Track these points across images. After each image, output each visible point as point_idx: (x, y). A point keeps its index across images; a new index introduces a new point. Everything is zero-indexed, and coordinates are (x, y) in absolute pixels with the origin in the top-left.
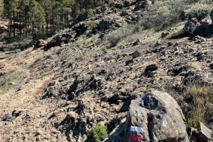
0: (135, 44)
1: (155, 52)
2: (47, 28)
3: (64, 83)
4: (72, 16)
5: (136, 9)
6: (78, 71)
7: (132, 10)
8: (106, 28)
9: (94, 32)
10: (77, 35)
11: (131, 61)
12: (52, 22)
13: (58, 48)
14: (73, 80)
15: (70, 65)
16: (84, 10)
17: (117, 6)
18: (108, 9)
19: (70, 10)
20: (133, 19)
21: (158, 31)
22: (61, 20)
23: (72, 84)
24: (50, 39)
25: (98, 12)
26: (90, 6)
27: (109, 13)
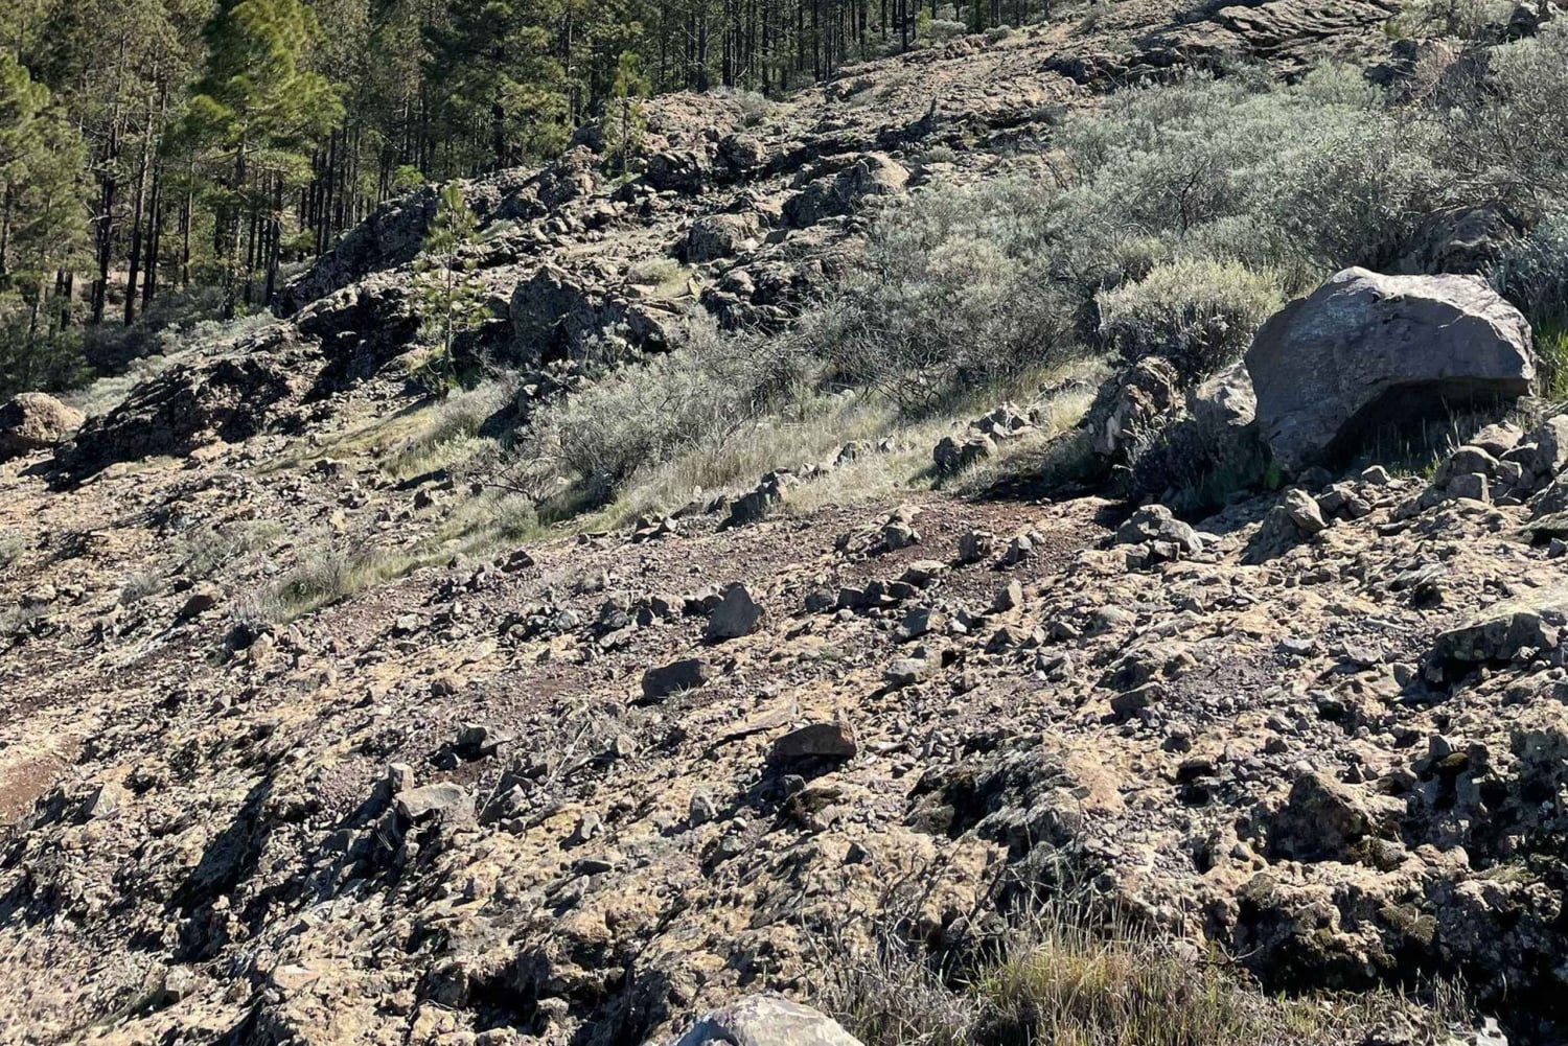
0: (745, 512)
1: (863, 603)
2: (98, 293)
3: (166, 805)
4: (311, 210)
5: (795, 216)
6: (290, 714)
7: (767, 220)
8: (558, 345)
9: (463, 367)
10: (333, 382)
11: (686, 674)
12: (144, 250)
13: (165, 472)
14: (239, 787)
15: (243, 637)
16: (409, 176)
17: (663, 174)
18: (595, 192)
19: (301, 171)
20: (767, 292)
21: (916, 414)
22: (221, 242)
23: (224, 822)
24: (107, 395)
25: (513, 208)
26: (459, 147)
27: (598, 222)
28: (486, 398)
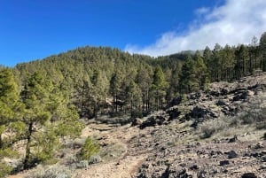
0: (232, 141)
2: (143, 107)
3: (157, 168)
4: (166, 98)
5: (235, 99)
6: (171, 159)
7: (230, 100)
9: (187, 118)
10: (171, 119)
12: (148, 102)
13: (152, 128)
14: (165, 167)
15: (163, 149)
16: (178, 94)
17: (213, 94)
18: (203, 96)
19: (165, 93)
20: (231, 110)
21: (260, 128)
22: (156, 101)
23: (164, 171)
24: (145, 119)
25: (192, 98)
26: (183, 90)
27: (204, 100)
28: (191, 122)
